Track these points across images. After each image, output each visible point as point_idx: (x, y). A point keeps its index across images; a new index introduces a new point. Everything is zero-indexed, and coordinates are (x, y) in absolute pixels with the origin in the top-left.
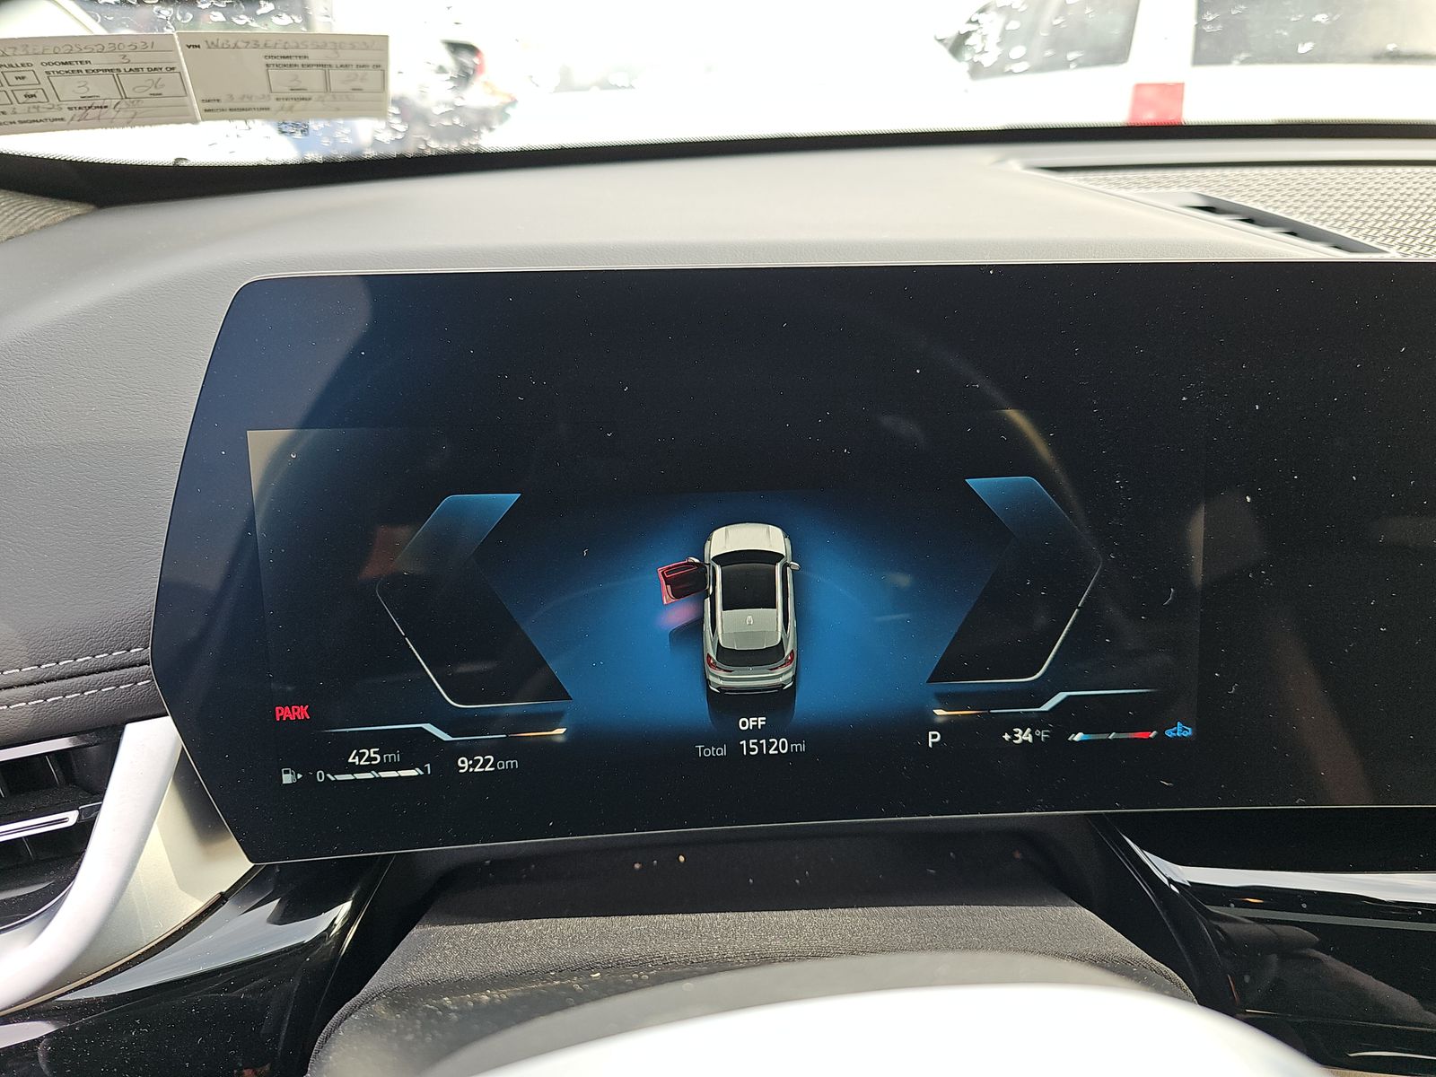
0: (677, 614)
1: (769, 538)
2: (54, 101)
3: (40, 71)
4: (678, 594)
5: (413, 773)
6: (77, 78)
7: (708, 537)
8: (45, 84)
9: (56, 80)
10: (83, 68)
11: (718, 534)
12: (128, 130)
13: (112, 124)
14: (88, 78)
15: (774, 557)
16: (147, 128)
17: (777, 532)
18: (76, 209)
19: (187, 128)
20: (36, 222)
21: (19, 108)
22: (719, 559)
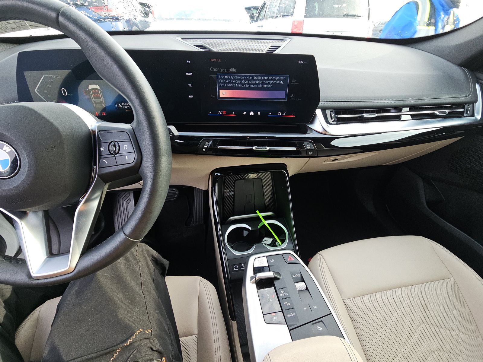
0: (87, 97)
1: (97, 87)
2: (7, 28)
3: (4, 24)
4: (86, 94)
6: (9, 24)
7: (88, 86)
8: (5, 26)
9: (7, 25)
10: (10, 23)
11: (90, 86)
12: (20, 31)
13: (17, 30)
14: (11, 24)
16: (23, 31)
18: (16, 45)
19: (29, 30)
20: (13, 46)
21: (3, 30)
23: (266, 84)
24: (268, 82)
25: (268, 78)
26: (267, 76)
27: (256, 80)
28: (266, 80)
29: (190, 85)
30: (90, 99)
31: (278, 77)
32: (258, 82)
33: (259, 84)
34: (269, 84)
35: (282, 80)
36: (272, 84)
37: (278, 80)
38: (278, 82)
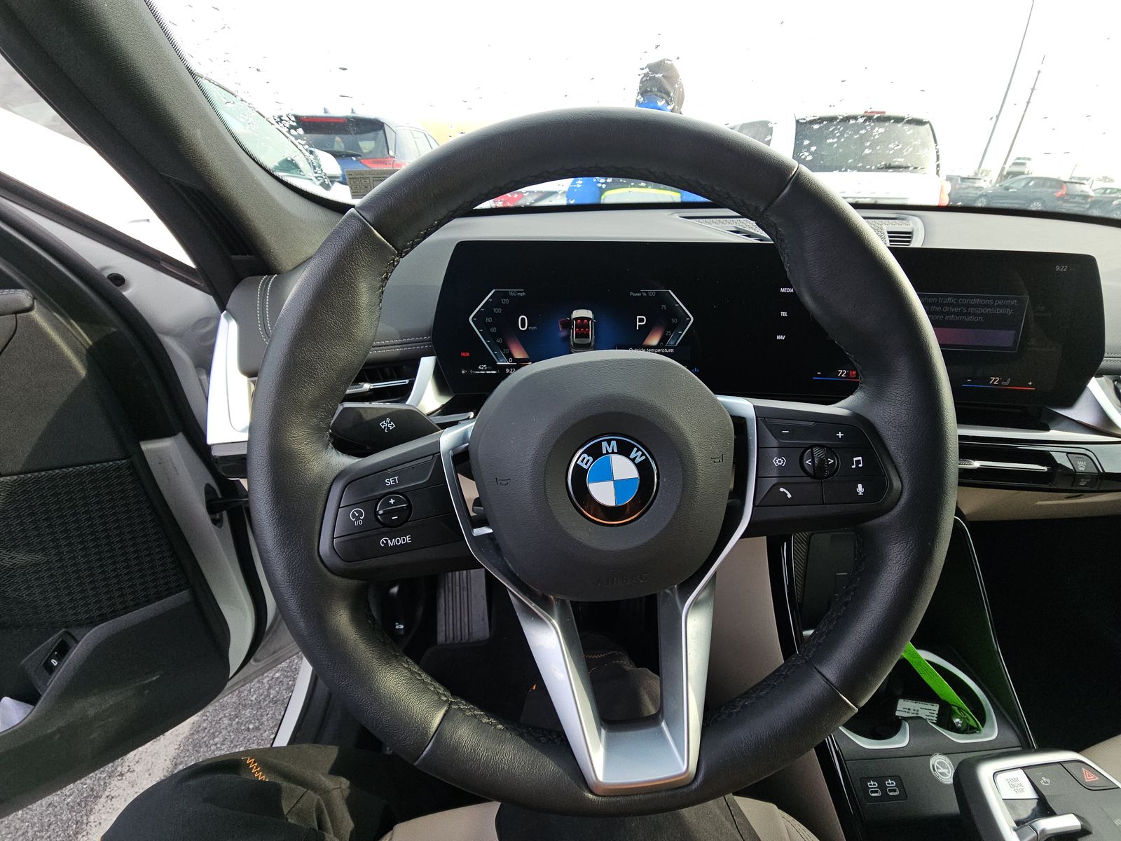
0: (563, 334)
1: (587, 313)
4: (563, 328)
5: (495, 372)
7: (572, 313)
11: (575, 312)
15: (588, 319)
17: (590, 312)
22: (576, 319)
23: (969, 314)
24: (972, 310)
25: (974, 301)
26: (972, 298)
27: (943, 305)
28: (968, 306)
29: (784, 314)
30: (567, 338)
31: (1000, 299)
32: (946, 309)
33: (949, 313)
34: (975, 314)
35: (1012, 307)
36: (981, 314)
37: (998, 306)
38: (998, 311)
